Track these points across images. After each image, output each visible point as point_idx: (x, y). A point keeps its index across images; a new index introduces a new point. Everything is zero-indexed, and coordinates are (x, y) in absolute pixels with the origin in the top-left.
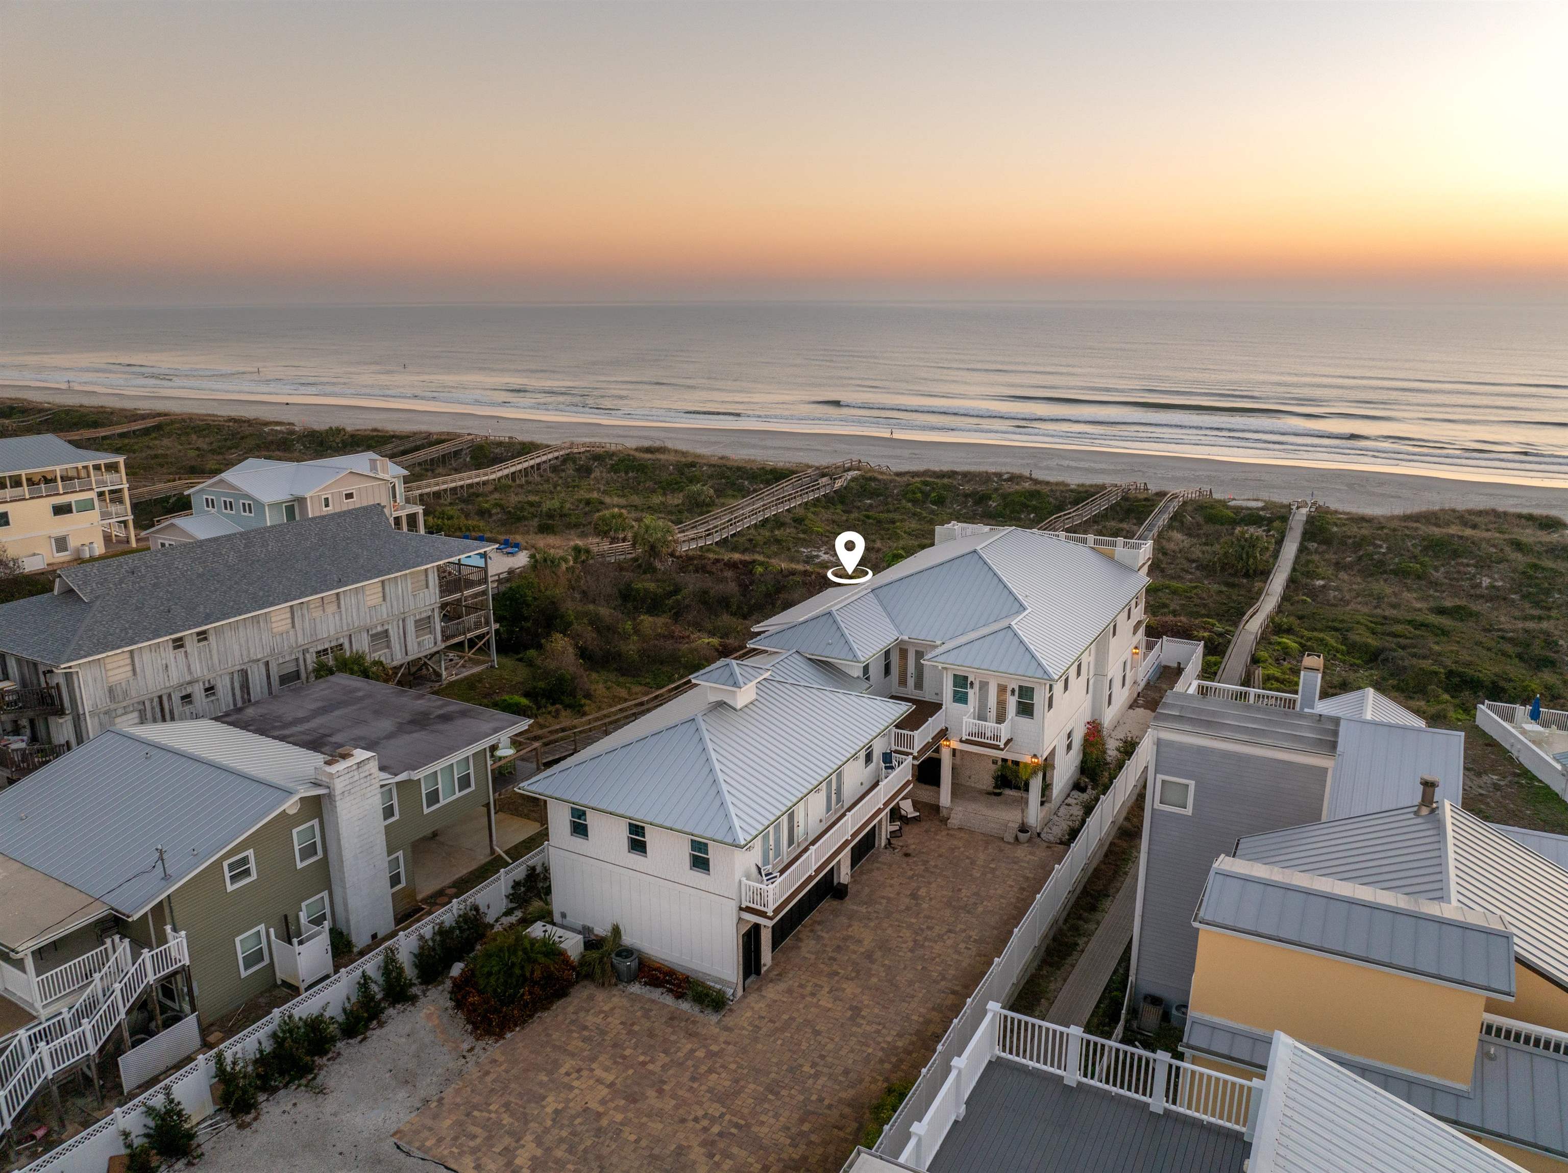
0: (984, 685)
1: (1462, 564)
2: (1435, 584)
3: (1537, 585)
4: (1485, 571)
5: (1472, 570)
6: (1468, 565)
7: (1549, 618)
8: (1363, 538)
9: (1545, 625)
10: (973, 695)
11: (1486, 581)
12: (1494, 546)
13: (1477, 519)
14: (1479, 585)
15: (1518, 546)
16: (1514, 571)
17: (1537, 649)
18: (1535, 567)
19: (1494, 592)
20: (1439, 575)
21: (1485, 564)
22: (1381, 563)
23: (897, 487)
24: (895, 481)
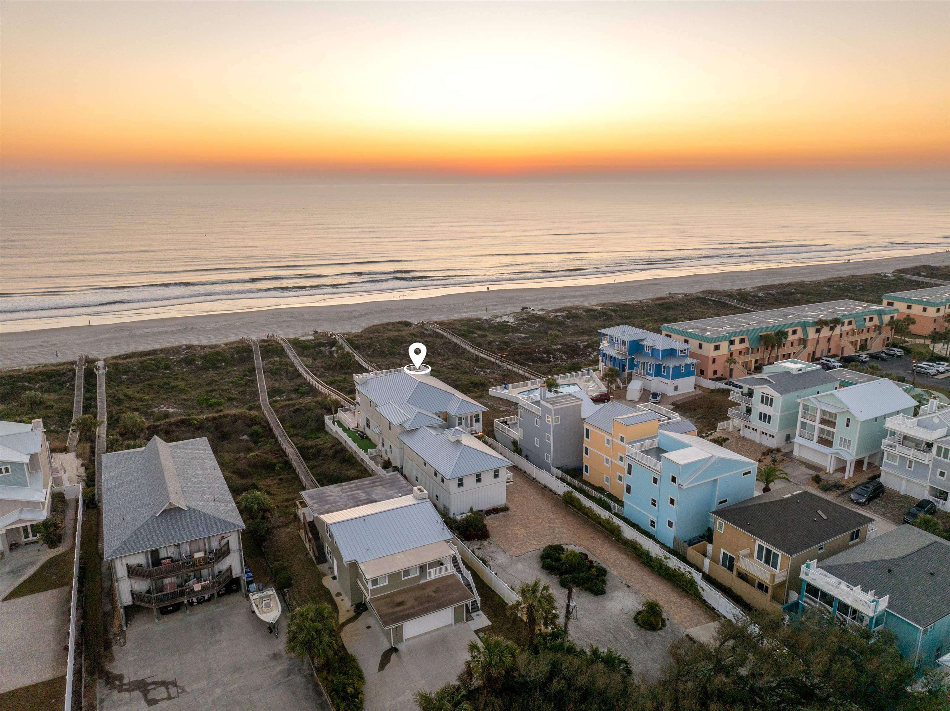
0: (467, 418)
10: (463, 422)
23: (134, 366)
24: (131, 363)
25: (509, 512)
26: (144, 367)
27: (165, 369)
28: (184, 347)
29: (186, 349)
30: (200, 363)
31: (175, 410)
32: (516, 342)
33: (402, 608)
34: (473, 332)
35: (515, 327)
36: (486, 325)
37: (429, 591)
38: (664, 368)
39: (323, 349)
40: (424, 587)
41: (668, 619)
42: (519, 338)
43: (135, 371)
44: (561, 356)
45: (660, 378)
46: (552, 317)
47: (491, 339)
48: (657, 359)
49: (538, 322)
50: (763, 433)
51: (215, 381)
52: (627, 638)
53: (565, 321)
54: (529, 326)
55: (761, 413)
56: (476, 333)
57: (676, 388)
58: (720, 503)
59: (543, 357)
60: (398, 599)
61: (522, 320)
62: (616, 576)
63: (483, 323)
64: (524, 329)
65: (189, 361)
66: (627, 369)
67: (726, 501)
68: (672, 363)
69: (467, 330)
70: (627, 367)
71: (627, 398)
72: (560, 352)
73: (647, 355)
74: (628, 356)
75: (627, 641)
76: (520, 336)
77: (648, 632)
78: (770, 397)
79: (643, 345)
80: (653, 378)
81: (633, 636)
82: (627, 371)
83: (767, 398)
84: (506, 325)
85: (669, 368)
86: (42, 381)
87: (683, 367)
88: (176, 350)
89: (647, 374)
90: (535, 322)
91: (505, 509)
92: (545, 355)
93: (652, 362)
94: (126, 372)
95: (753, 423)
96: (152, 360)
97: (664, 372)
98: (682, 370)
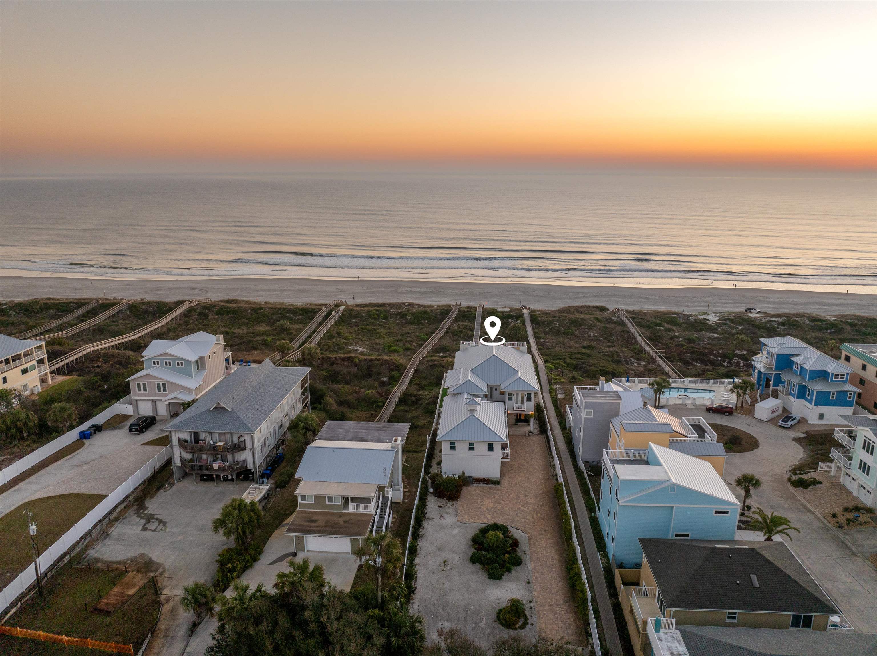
0: (517, 395)
1: (583, 328)
2: (577, 337)
3: (607, 334)
4: (591, 331)
5: (586, 330)
6: (585, 329)
7: (614, 346)
8: (550, 321)
9: (615, 349)
10: (514, 398)
11: (592, 334)
12: (591, 321)
13: (582, 310)
14: (590, 336)
15: (598, 320)
16: (600, 329)
17: (616, 358)
18: (605, 327)
19: (596, 338)
20: (577, 333)
21: (590, 328)
22: (558, 331)
23: (364, 313)
24: (362, 310)
25: (499, 486)
26: (370, 315)
27: (383, 319)
28: (407, 304)
29: (407, 306)
30: (409, 318)
31: (365, 350)
32: (703, 341)
33: (313, 524)
34: (660, 325)
35: (713, 326)
36: (681, 320)
37: (341, 521)
38: (809, 390)
39: (510, 320)
40: (341, 515)
41: (532, 624)
42: (710, 338)
43: (363, 317)
44: (739, 362)
45: (804, 402)
46: (764, 321)
47: (677, 334)
48: (804, 379)
49: (743, 325)
50: (862, 486)
51: (408, 333)
52: (476, 623)
53: (778, 328)
54: (730, 327)
55: (861, 461)
56: (663, 326)
57: (821, 417)
58: (677, 535)
59: (717, 360)
60: (315, 518)
61: (726, 320)
62: (528, 570)
63: (679, 317)
64: (723, 329)
65: (403, 316)
66: (771, 385)
67: (687, 535)
68: (818, 387)
69: (654, 322)
70: (771, 383)
71: (755, 416)
72: (739, 358)
73: (795, 372)
74: (774, 371)
75: (474, 625)
76: (712, 336)
77: (500, 626)
78: (872, 443)
79: (792, 362)
80: (795, 399)
81: (483, 624)
82: (771, 387)
83: (869, 444)
84: (703, 323)
85: (813, 392)
86: (300, 315)
87: (833, 394)
88: (399, 306)
89: (791, 394)
90: (740, 324)
91: (496, 482)
92: (720, 359)
93: (796, 381)
94: (355, 317)
95: (853, 471)
96: (377, 310)
97: (808, 396)
98: (833, 397)
